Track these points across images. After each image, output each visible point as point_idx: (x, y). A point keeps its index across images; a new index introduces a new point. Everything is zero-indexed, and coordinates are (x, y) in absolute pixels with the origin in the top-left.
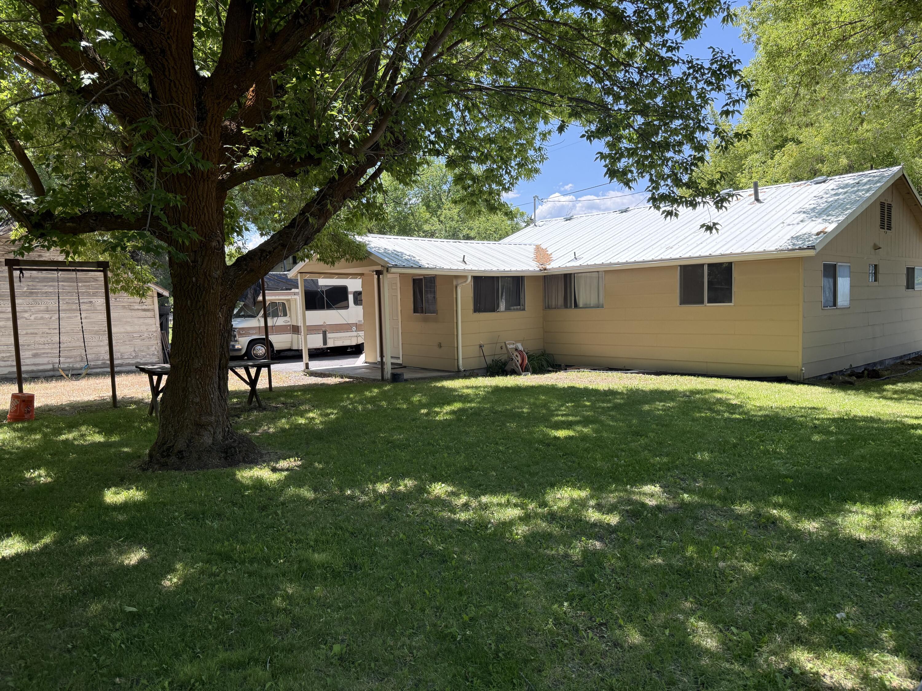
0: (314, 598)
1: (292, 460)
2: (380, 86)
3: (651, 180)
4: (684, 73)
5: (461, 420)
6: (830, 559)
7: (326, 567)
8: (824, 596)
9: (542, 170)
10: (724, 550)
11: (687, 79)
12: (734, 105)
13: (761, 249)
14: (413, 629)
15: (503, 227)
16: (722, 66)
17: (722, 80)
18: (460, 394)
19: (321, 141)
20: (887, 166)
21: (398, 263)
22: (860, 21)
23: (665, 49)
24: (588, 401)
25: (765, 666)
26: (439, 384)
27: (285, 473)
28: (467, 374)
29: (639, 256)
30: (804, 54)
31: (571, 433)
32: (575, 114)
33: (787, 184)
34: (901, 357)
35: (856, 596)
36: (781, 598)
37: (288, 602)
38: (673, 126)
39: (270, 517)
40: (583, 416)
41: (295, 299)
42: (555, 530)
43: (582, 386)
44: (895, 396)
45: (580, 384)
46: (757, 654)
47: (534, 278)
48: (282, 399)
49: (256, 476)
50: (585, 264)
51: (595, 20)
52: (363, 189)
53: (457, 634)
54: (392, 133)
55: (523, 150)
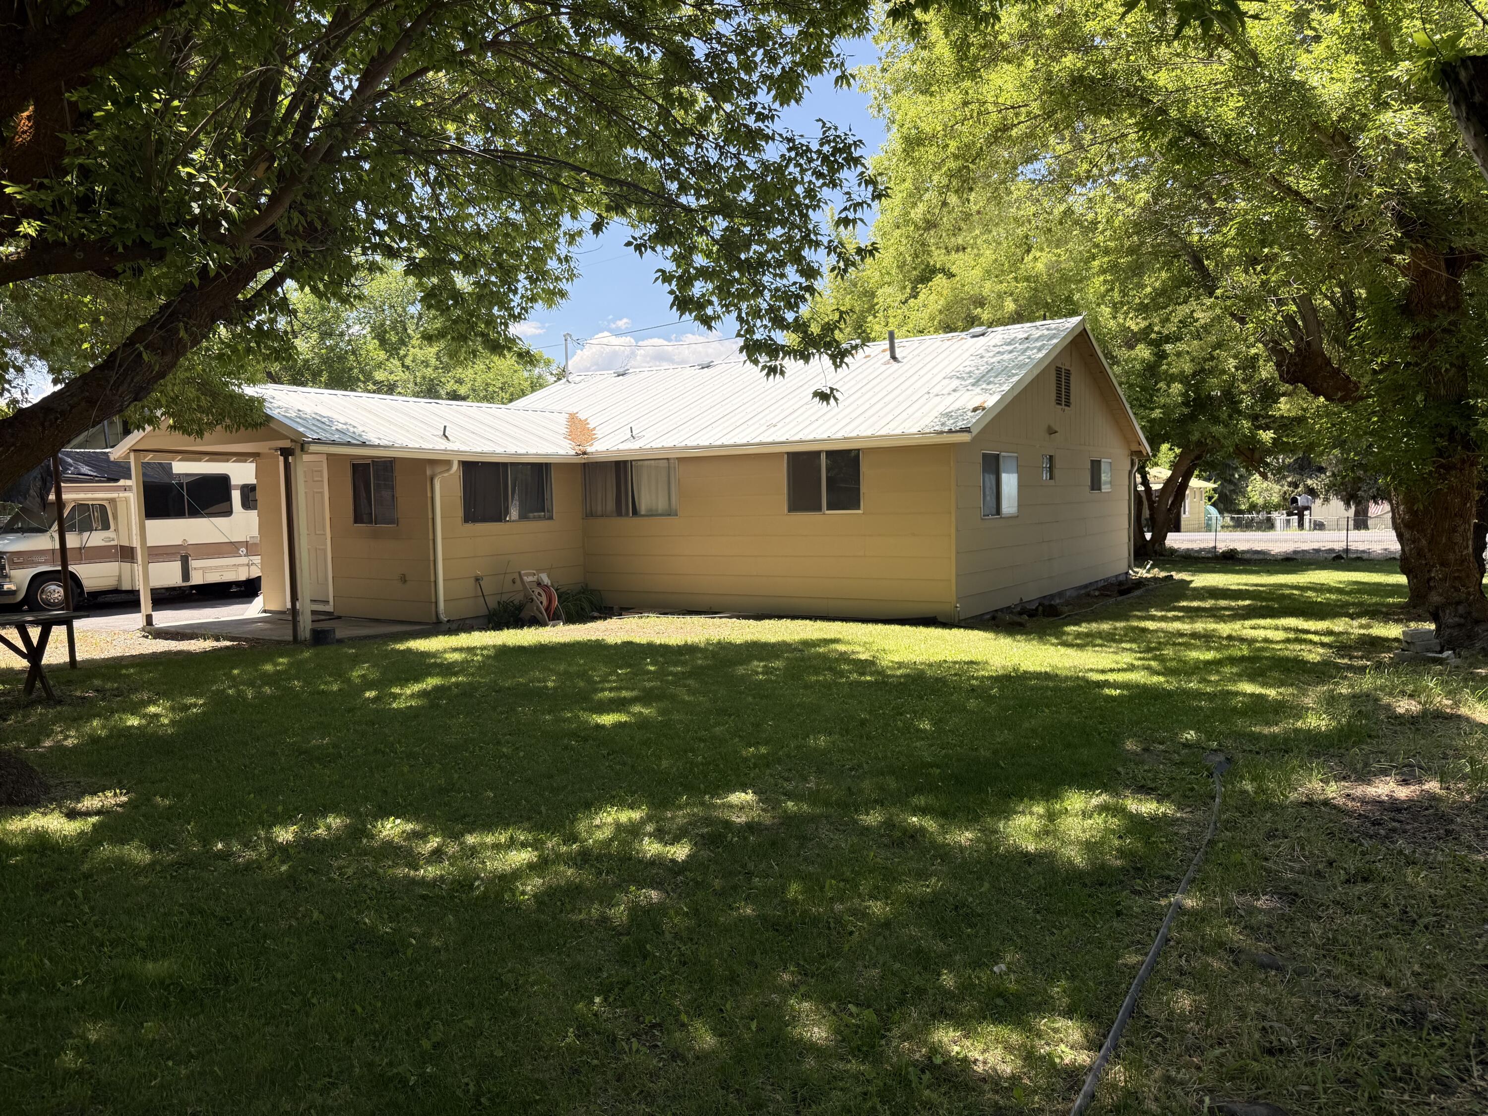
0: (140, 1045)
1: (109, 794)
2: (279, 131)
3: (739, 318)
4: (783, 156)
5: (438, 706)
6: (986, 885)
7: (169, 986)
8: (978, 940)
9: (571, 294)
10: (842, 884)
11: (787, 166)
12: (855, 211)
13: (898, 431)
14: (330, 1077)
15: (516, 381)
16: (836, 151)
17: (838, 171)
18: (439, 661)
19: (166, 217)
20: (1065, 316)
21: (323, 436)
22: (1026, 105)
23: (753, 117)
24: (652, 664)
25: (895, 1059)
26: (401, 647)
27: (94, 819)
28: (454, 626)
29: (728, 436)
30: (953, 145)
31: (623, 718)
32: (618, 207)
33: (935, 336)
34: (1086, 586)
35: (1021, 937)
36: (919, 951)
37: (86, 1057)
38: (771, 236)
39: (60, 903)
40: (644, 689)
41: (127, 500)
42: (587, 878)
43: (644, 641)
44: (1078, 641)
45: (641, 638)
46: (883, 1042)
47: (567, 467)
48: (97, 682)
49: (33, 827)
50: (648, 446)
51: (648, 59)
52: (250, 307)
53: (408, 1075)
54: (303, 213)
55: (538, 258)
